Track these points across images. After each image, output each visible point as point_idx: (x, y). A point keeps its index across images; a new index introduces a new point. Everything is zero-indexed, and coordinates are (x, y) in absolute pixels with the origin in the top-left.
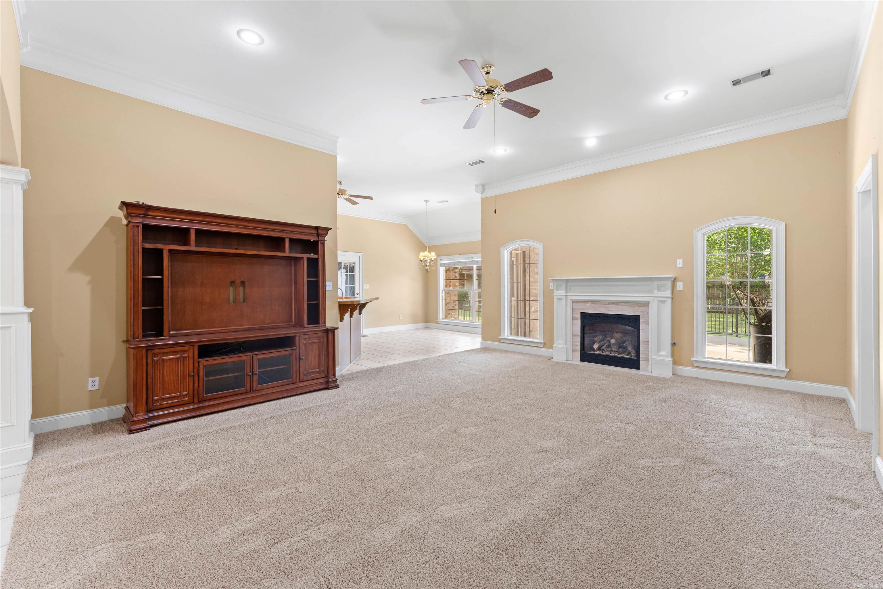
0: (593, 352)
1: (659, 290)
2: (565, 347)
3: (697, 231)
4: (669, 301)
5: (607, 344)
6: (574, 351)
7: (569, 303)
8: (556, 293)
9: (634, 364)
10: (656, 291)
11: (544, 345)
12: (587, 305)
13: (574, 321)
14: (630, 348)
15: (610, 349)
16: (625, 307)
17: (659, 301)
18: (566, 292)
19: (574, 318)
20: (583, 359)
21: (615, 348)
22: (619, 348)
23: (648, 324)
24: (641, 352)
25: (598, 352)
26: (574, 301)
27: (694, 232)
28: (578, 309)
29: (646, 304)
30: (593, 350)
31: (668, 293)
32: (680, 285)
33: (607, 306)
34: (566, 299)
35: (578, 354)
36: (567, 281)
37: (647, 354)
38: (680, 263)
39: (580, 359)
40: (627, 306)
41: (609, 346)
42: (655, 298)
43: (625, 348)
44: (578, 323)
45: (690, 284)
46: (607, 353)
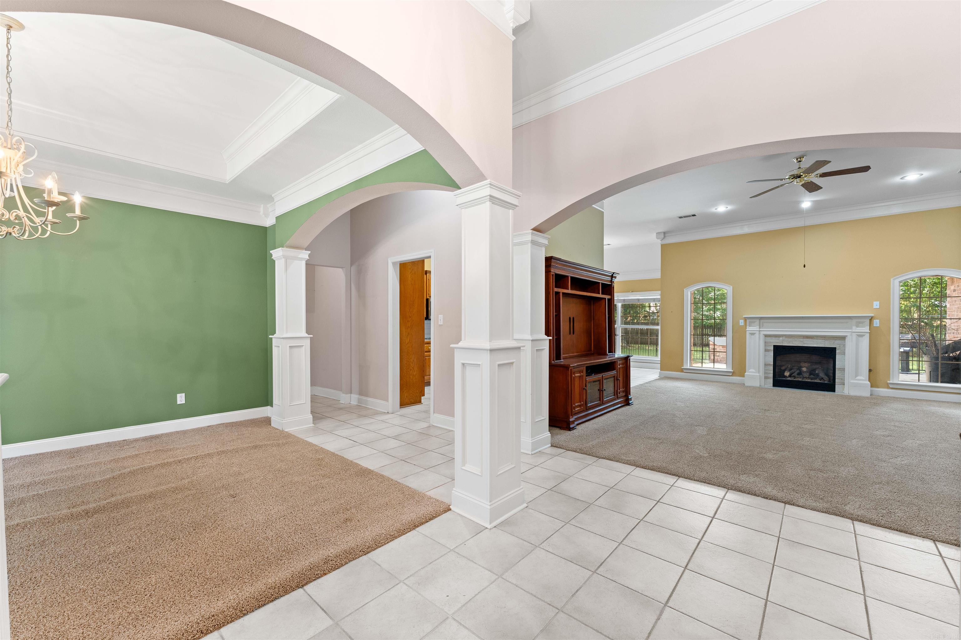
0: (784, 379)
1: (857, 326)
2: (758, 374)
3: (894, 279)
4: (868, 335)
5: (798, 371)
6: (766, 378)
7: (762, 337)
8: (749, 328)
9: (830, 387)
10: (854, 327)
11: (733, 374)
12: (781, 339)
13: (766, 352)
14: (822, 375)
15: (801, 376)
16: (820, 340)
17: (857, 335)
18: (760, 328)
19: (766, 350)
20: (774, 385)
21: (806, 375)
22: (810, 375)
23: (845, 355)
24: (836, 377)
25: (789, 379)
26: (766, 336)
27: (892, 279)
28: (770, 342)
29: (843, 338)
30: (785, 377)
31: (867, 329)
32: (876, 323)
33: (802, 340)
34: (759, 334)
35: (771, 381)
36: (761, 318)
37: (843, 379)
38: (876, 305)
39: (772, 385)
40: (822, 339)
41: (799, 374)
42: (853, 333)
43: (818, 375)
44: (772, 354)
45: (887, 321)
46: (800, 380)
